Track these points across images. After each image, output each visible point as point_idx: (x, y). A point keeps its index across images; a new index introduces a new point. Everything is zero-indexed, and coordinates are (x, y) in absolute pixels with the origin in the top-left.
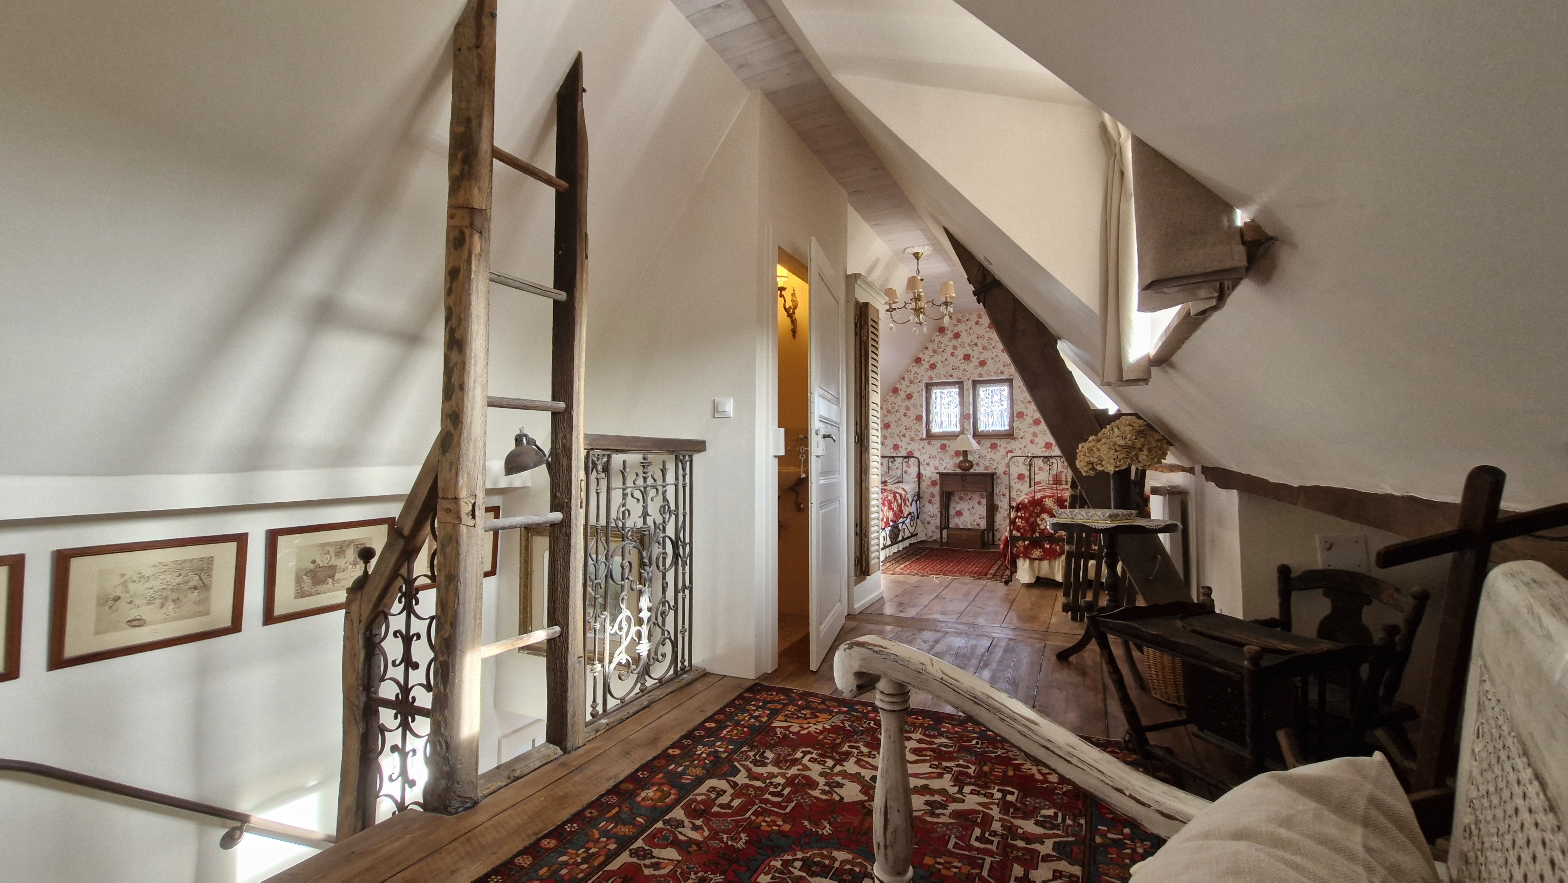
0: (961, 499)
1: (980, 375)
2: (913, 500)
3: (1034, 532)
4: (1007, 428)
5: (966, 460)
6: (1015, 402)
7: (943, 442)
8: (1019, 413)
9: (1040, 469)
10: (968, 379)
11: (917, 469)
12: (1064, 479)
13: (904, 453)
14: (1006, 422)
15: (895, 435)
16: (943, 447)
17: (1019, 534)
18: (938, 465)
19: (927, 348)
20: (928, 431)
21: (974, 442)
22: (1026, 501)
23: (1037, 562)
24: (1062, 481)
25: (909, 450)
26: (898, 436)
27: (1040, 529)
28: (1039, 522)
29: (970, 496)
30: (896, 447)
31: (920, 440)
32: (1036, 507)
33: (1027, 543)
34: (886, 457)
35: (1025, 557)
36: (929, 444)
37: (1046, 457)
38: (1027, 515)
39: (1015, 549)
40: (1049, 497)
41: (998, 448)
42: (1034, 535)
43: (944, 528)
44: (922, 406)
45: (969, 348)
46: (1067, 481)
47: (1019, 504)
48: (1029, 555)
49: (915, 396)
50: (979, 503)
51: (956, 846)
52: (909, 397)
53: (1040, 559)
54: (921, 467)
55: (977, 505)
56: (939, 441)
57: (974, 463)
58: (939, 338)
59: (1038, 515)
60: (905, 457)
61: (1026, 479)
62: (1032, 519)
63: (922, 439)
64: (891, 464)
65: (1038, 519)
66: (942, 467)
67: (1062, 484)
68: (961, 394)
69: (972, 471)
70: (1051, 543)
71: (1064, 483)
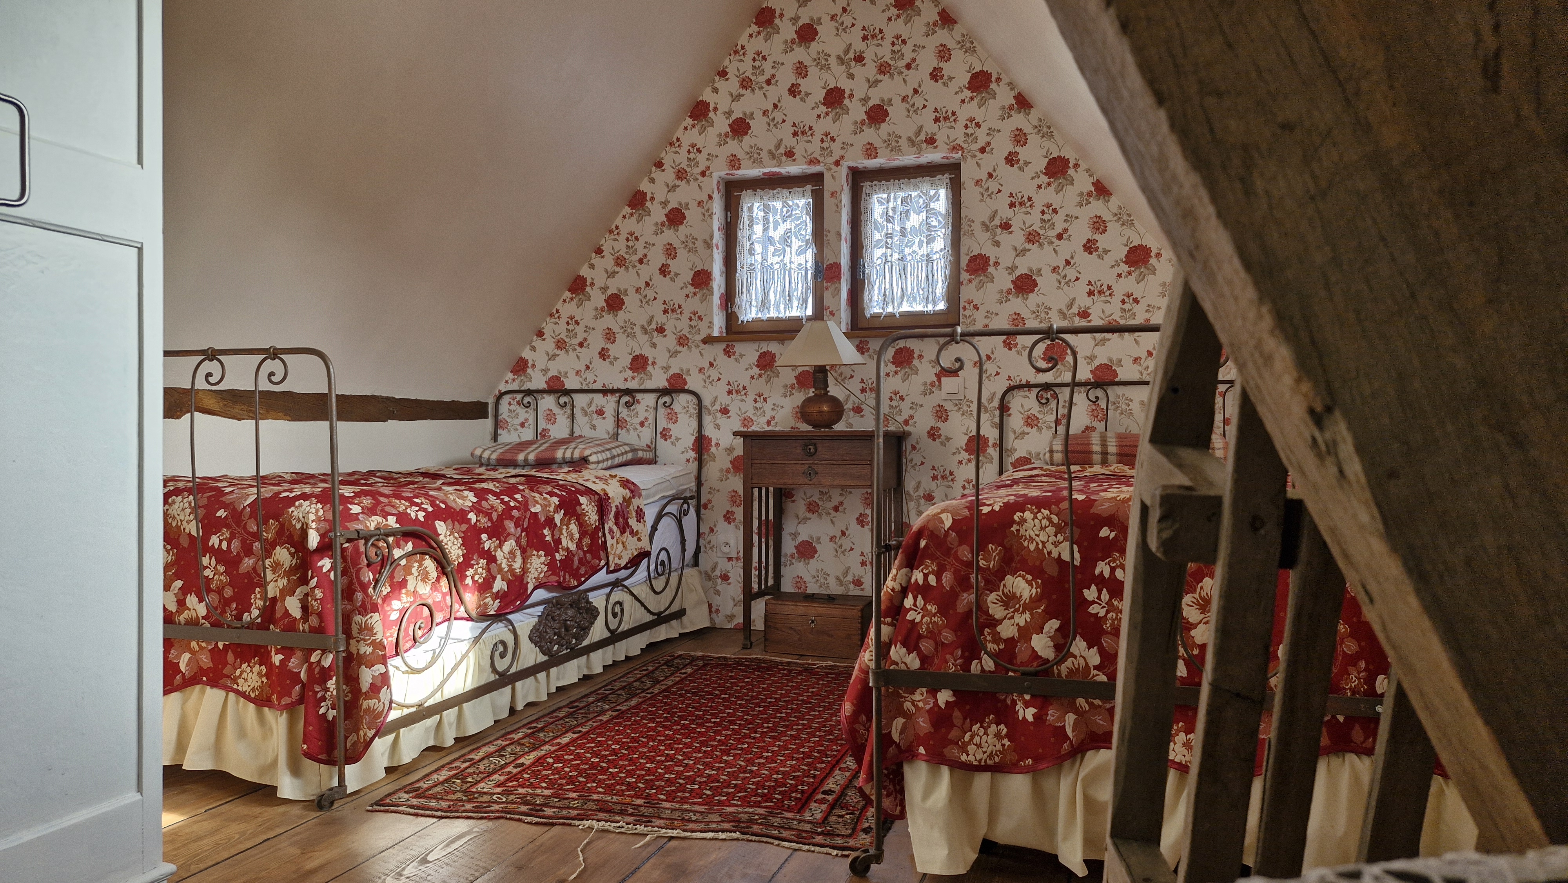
0: (813, 508)
1: (871, 151)
2: (659, 517)
3: (973, 650)
4: (941, 306)
5: (823, 396)
6: (965, 227)
7: (765, 347)
8: (974, 259)
9: (1031, 421)
10: (837, 163)
11: (694, 424)
12: (1097, 448)
13: (659, 380)
14: (940, 289)
15: (637, 329)
16: (766, 362)
17: (913, 662)
18: (750, 414)
19: (723, 74)
20: (731, 317)
21: (847, 351)
22: (948, 521)
23: (982, 781)
24: (1090, 452)
25: (674, 370)
26: (645, 331)
27: (997, 639)
28: (996, 611)
29: (836, 499)
30: (639, 363)
31: (705, 341)
32: (982, 547)
33: (944, 697)
34: (613, 391)
35: (937, 758)
36: (728, 353)
37: (1047, 387)
38: (947, 578)
39: (899, 722)
40: (1040, 504)
41: (916, 362)
42: (975, 667)
43: (761, 594)
44: (708, 245)
45: (838, 70)
46: (1105, 453)
47: (920, 534)
48: (952, 752)
49: (692, 215)
50: (861, 521)
52: (675, 218)
53: (998, 768)
54: (707, 419)
55: (854, 527)
56: (755, 345)
57: (848, 406)
58: (758, 44)
59: (993, 580)
60: (663, 392)
61: (990, 450)
62: (967, 598)
63: (709, 340)
64: (624, 412)
65: (992, 597)
66: (764, 420)
67: (1091, 464)
68: (818, 214)
69: (840, 427)
70: (1042, 701)
71: (1097, 458)
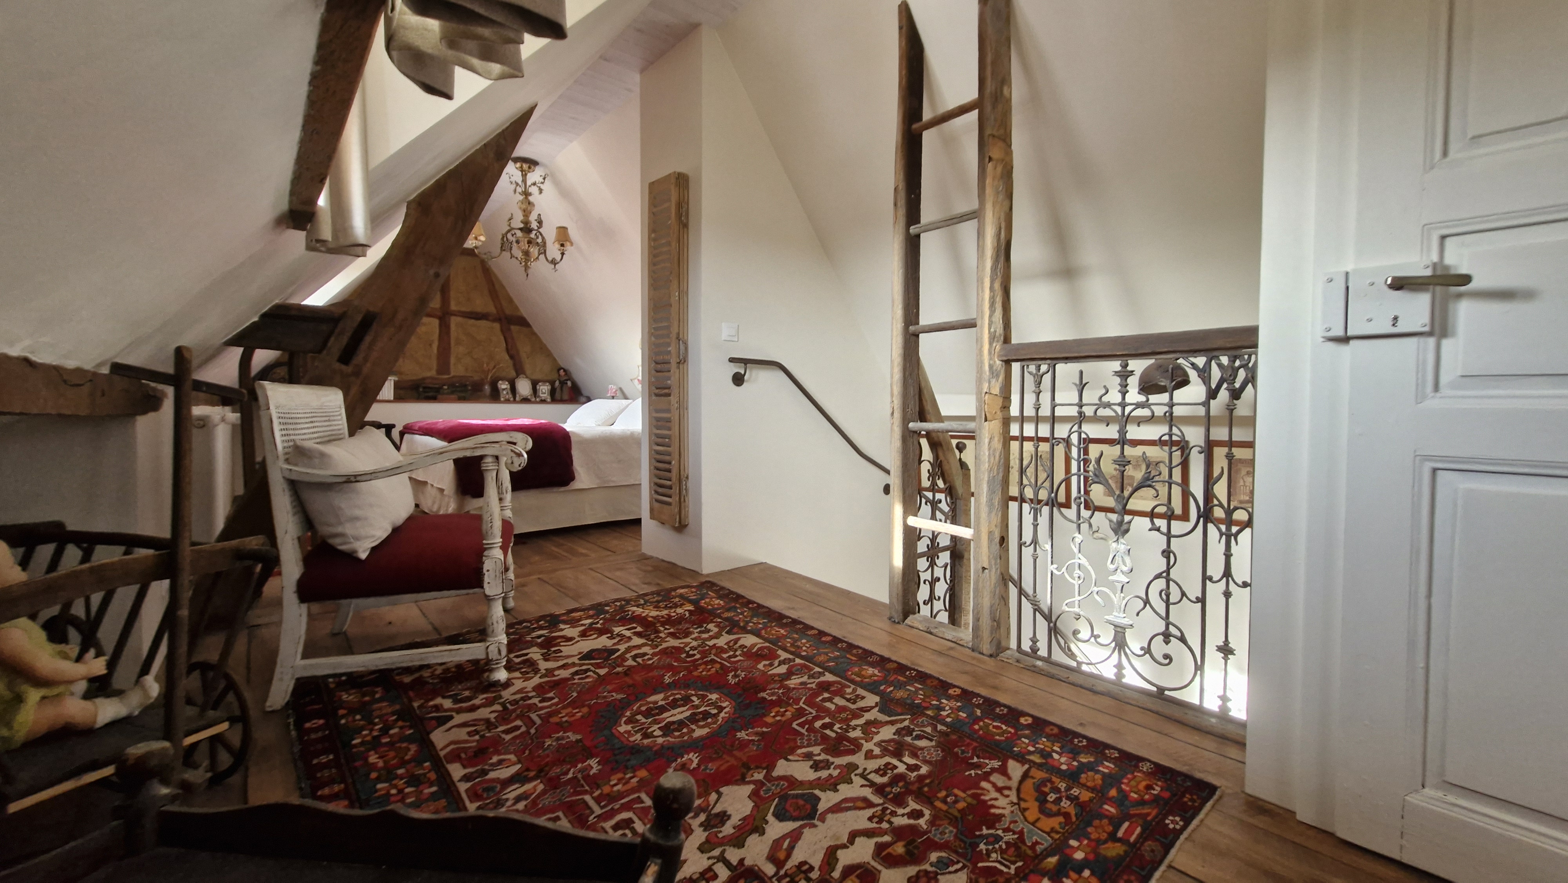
51: (639, 800)
